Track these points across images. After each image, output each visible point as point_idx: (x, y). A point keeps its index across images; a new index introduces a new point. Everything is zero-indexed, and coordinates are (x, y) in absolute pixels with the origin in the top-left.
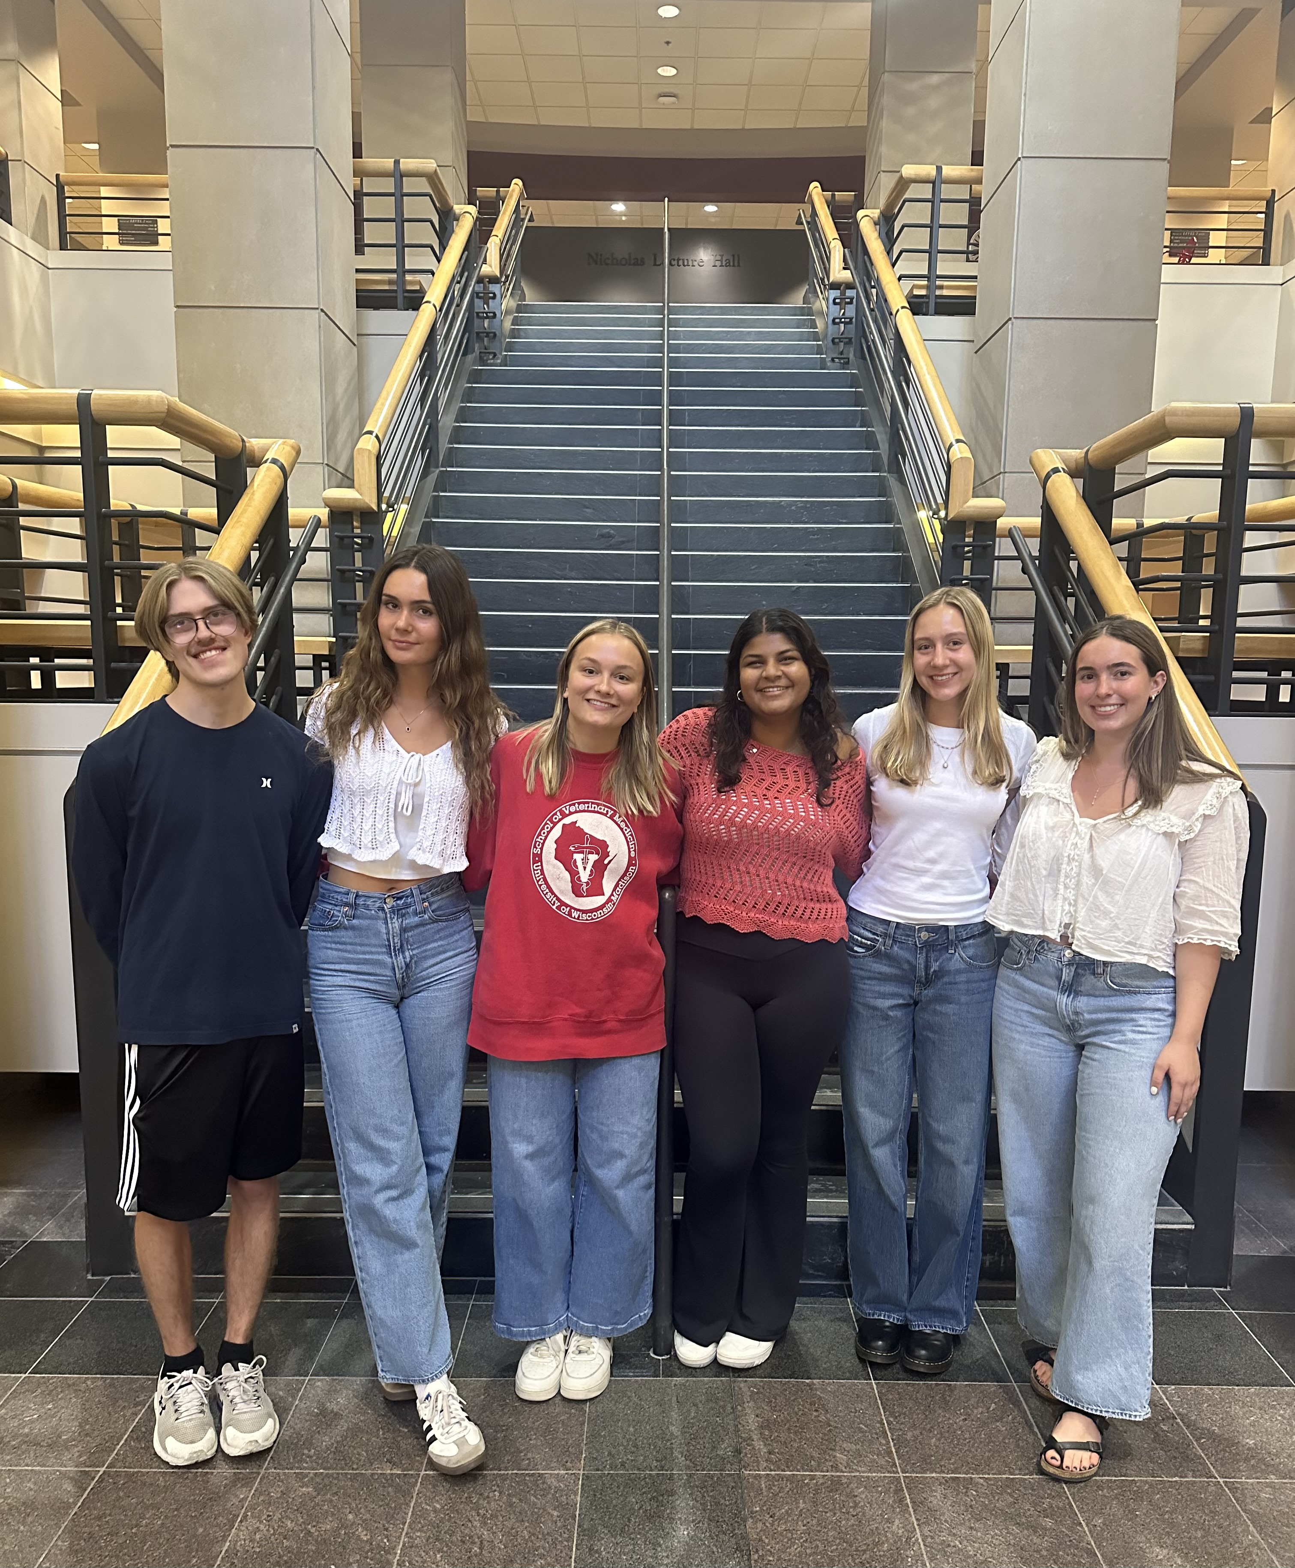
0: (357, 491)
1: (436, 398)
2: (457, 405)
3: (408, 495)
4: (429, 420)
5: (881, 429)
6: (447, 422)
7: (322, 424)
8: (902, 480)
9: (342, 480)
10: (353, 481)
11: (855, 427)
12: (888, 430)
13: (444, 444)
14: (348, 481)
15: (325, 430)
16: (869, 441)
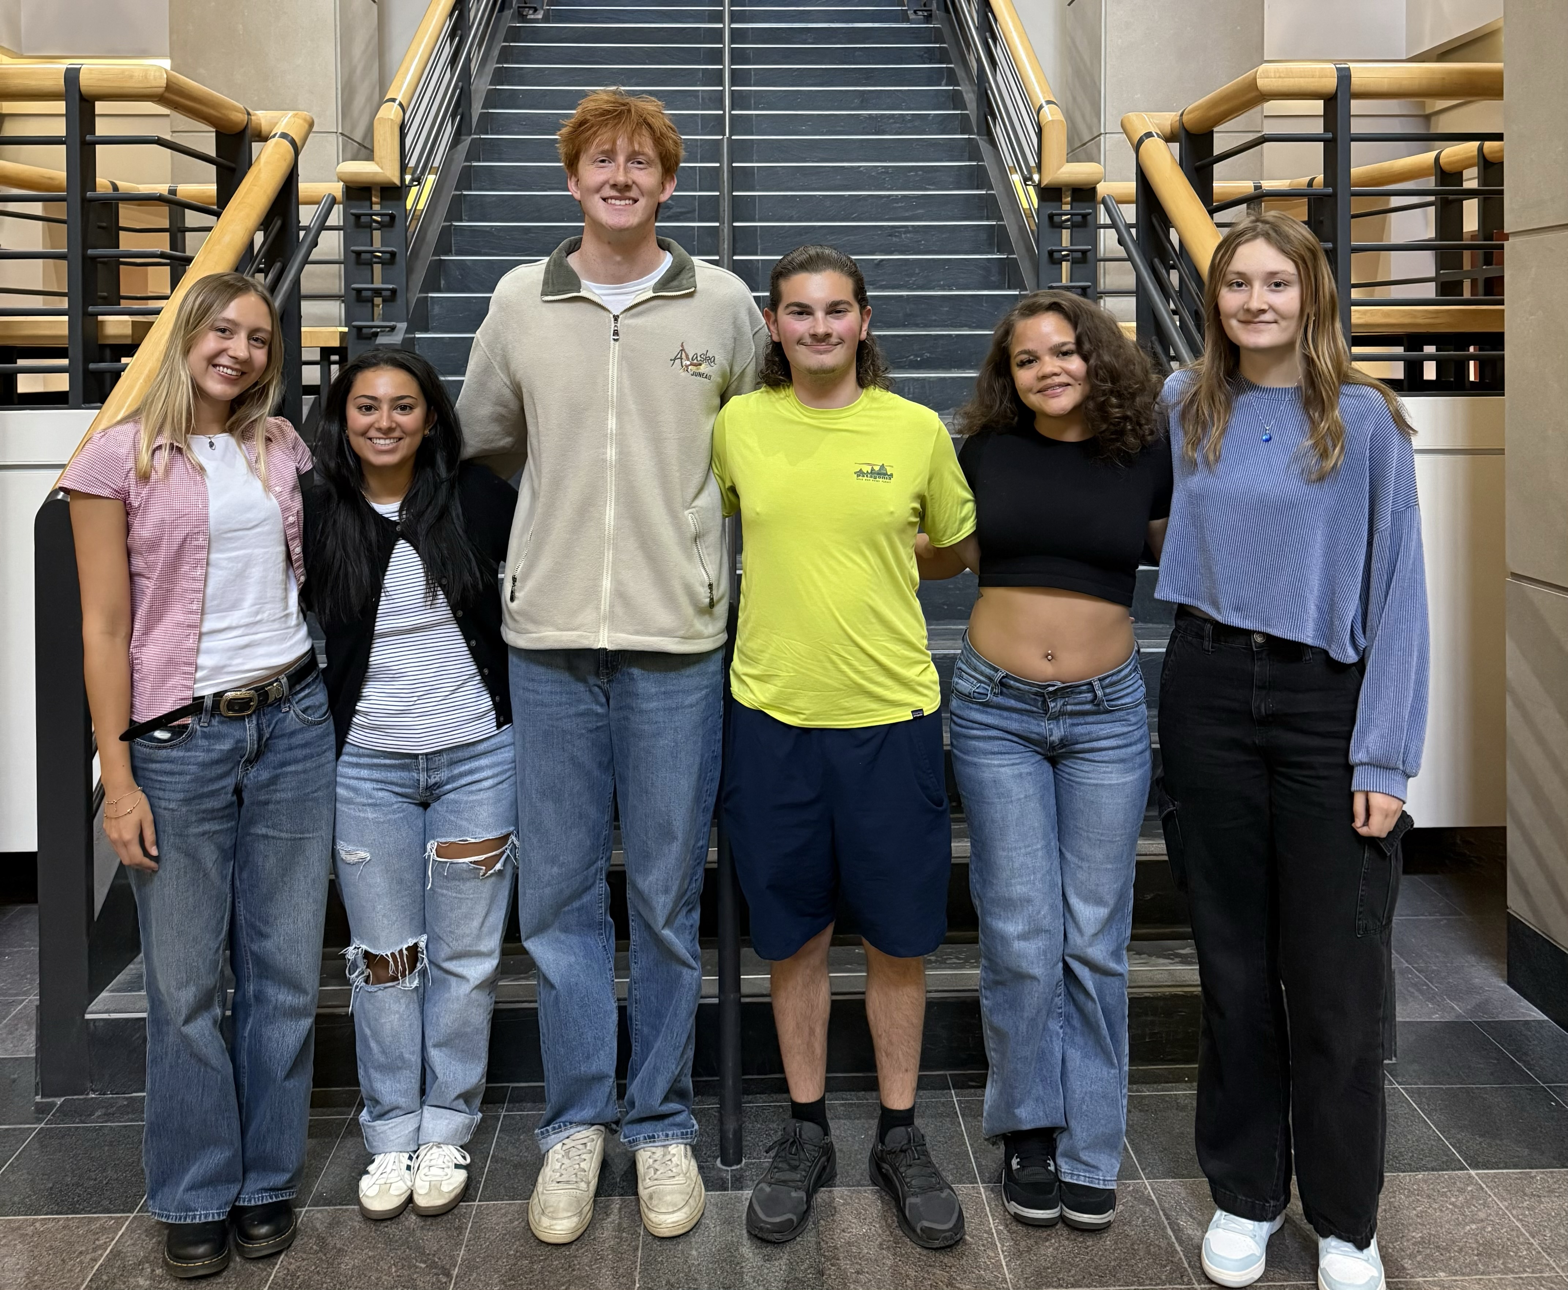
0: (378, 164)
1: (468, 59)
2: (492, 65)
3: (436, 164)
4: (460, 84)
5: (969, 88)
6: (481, 86)
7: (337, 89)
8: (992, 142)
9: (359, 150)
10: (372, 151)
11: (940, 85)
12: (976, 88)
13: (477, 109)
14: (366, 151)
15: (339, 96)
16: (956, 100)
